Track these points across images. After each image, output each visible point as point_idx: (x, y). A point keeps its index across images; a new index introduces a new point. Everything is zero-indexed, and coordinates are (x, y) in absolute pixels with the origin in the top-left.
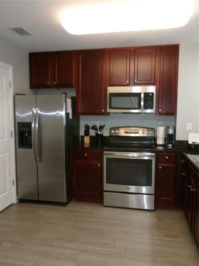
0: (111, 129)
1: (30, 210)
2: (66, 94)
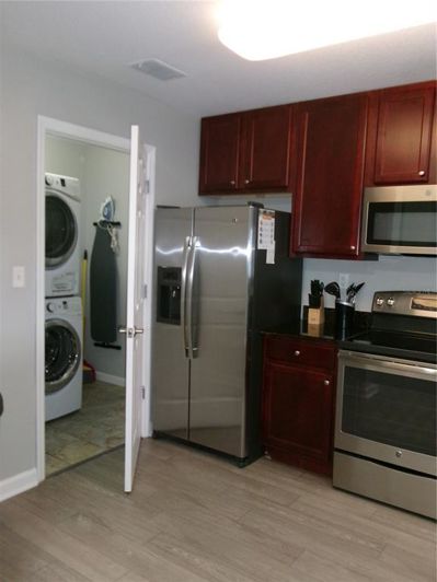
0: (378, 295)
1: (165, 458)
2: (258, 206)
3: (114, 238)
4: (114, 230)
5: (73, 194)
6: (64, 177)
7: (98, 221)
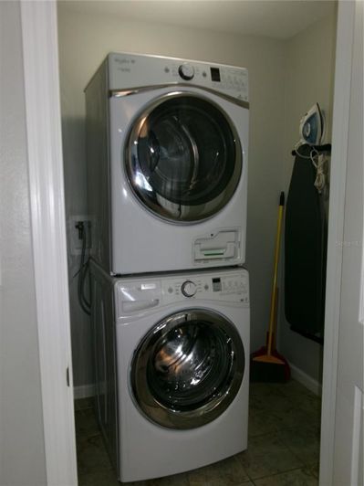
3: (320, 171)
4: (320, 158)
5: (235, 95)
6: (215, 65)
7: (296, 147)
